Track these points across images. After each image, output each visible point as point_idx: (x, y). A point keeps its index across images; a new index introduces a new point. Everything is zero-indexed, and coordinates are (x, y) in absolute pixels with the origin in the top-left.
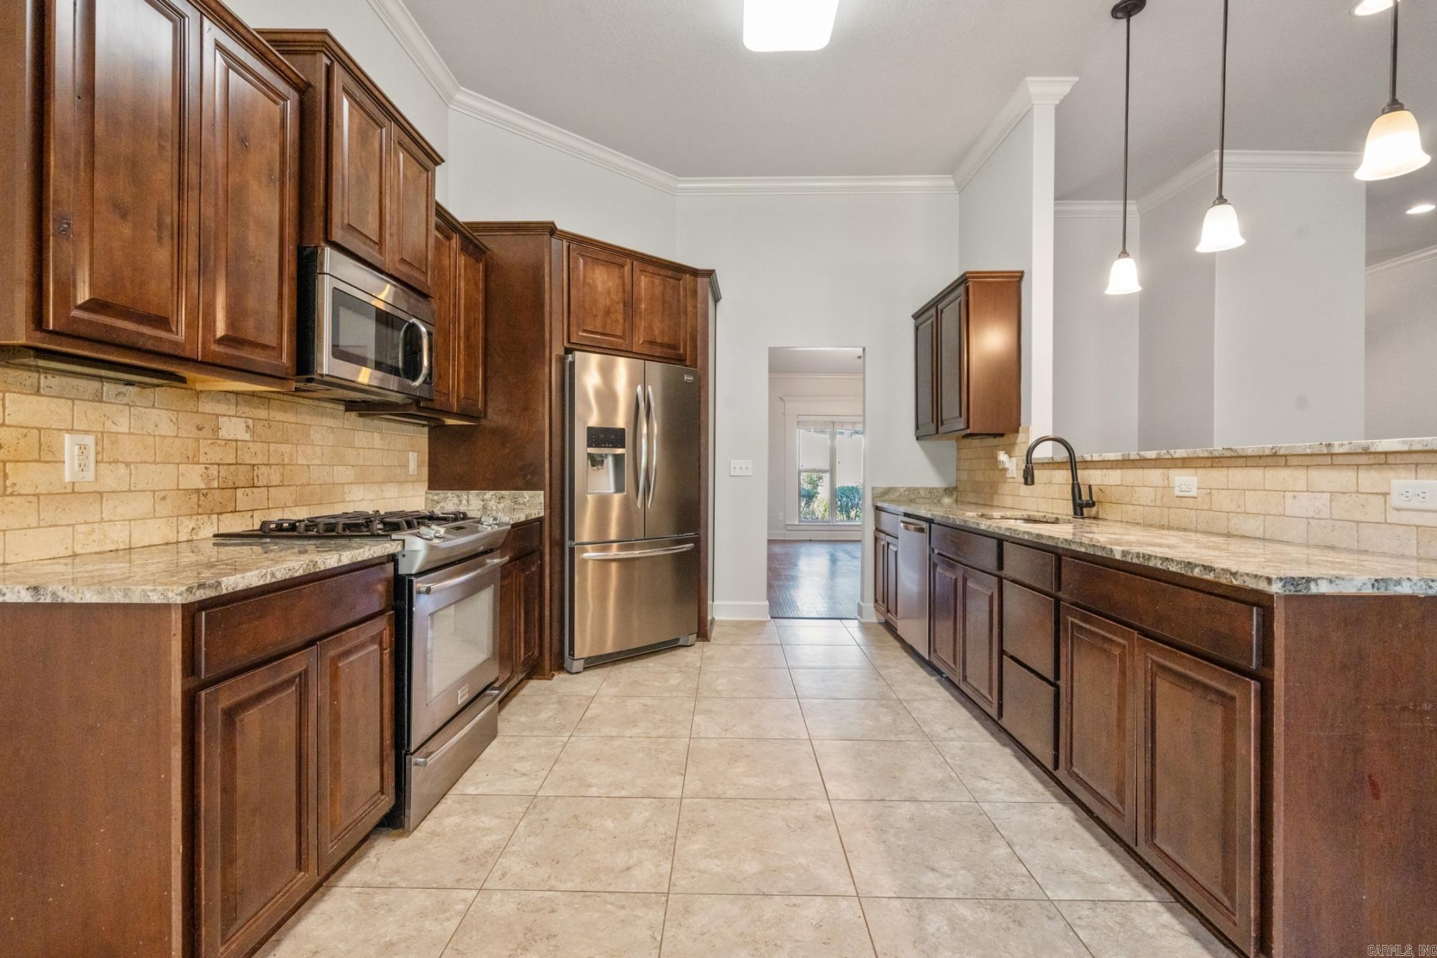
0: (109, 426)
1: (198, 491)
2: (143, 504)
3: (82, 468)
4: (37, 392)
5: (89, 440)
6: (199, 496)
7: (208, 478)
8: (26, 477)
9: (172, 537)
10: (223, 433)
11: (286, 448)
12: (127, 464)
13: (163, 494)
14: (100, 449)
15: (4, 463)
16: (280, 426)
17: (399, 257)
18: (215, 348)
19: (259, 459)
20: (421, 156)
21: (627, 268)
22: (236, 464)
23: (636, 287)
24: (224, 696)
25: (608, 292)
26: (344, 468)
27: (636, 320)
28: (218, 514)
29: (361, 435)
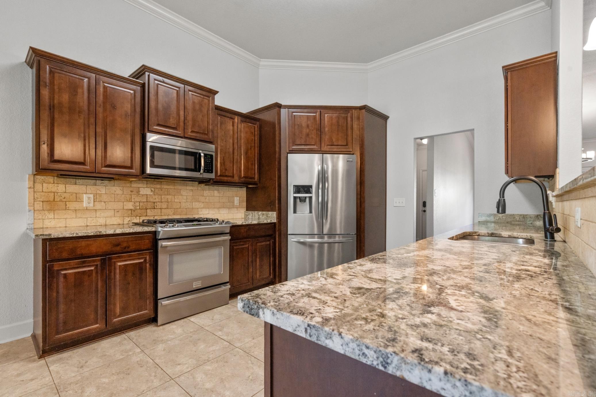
0: (98, 192)
1: (131, 210)
2: (111, 213)
3: (89, 203)
4: (76, 184)
5: (92, 196)
6: (132, 212)
7: (135, 206)
8: (72, 205)
9: (121, 222)
10: (141, 193)
11: (169, 197)
12: (105, 202)
13: (118, 210)
14: (95, 198)
15: (66, 202)
16: (167, 190)
17: (190, 130)
18: (103, 169)
19: (157, 200)
20: (204, 93)
21: (318, 114)
22: (147, 202)
23: (322, 121)
24: (56, 266)
25: (308, 126)
26: (198, 203)
27: (323, 136)
28: (139, 216)
29: (207, 192)
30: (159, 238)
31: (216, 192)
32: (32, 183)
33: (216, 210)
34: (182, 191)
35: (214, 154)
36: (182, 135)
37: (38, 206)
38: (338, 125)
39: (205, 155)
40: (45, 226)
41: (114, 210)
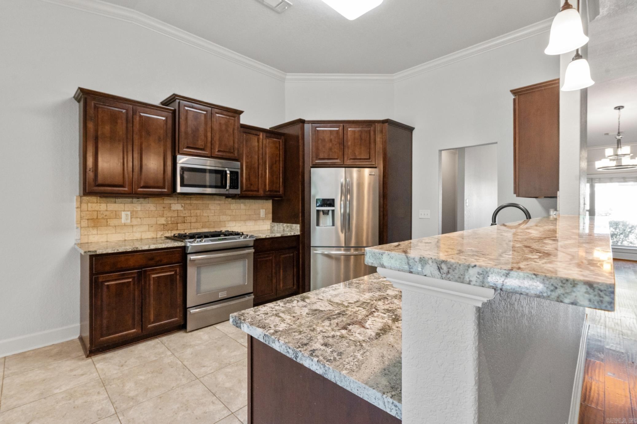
0: (135, 209)
1: (164, 224)
2: (145, 228)
3: (127, 219)
4: (115, 203)
5: (129, 213)
6: (164, 226)
7: (167, 221)
8: (112, 222)
9: (155, 236)
10: (173, 208)
11: (198, 211)
12: (140, 218)
13: (152, 225)
14: (132, 215)
15: (107, 219)
16: (196, 205)
17: (217, 150)
18: (139, 189)
19: (187, 215)
20: (230, 114)
21: (341, 128)
22: (178, 216)
23: (345, 136)
24: (101, 278)
25: (331, 140)
26: (225, 216)
27: (346, 150)
28: (171, 230)
29: (234, 205)
30: (188, 252)
31: (242, 205)
32: (79, 203)
33: (242, 222)
34: (210, 205)
35: (239, 171)
36: (209, 155)
37: (84, 223)
38: (361, 139)
39: (231, 172)
40: (89, 242)
41: (149, 225)
